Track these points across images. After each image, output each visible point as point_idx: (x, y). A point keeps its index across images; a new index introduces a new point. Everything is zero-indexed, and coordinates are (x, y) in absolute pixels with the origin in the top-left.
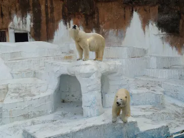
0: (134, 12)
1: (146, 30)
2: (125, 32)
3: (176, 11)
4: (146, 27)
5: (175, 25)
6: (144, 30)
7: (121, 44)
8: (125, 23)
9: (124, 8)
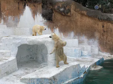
0: (26, 6)
1: (35, 18)
2: (20, 18)
3: (50, 8)
4: (35, 16)
5: (50, 16)
6: (34, 18)
7: (17, 26)
8: (19, 12)
9: (18, 3)
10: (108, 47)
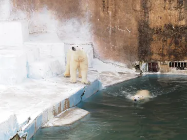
10: (120, 44)
